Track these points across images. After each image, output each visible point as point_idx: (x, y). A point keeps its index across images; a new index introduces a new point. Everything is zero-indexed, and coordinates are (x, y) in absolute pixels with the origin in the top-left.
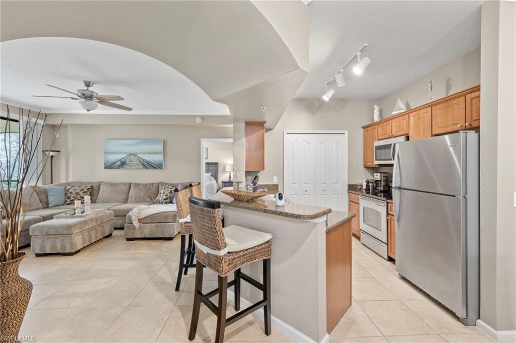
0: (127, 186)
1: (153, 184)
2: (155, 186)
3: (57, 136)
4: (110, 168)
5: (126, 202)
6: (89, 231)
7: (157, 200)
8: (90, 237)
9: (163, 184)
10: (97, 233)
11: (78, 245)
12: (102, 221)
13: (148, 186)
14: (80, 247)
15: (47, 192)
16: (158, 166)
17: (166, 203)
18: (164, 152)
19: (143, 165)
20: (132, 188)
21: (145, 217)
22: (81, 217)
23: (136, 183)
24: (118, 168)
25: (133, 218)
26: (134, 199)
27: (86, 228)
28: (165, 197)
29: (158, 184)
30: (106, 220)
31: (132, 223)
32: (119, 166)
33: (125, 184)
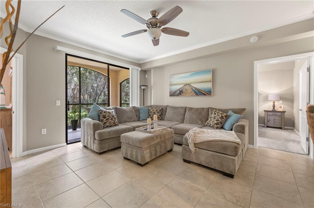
0: (184, 110)
1: (203, 109)
2: (205, 111)
3: (146, 77)
4: (173, 96)
5: (182, 122)
6: (155, 146)
7: (208, 123)
8: (156, 151)
9: (212, 109)
10: (161, 148)
11: (146, 158)
12: (165, 138)
13: (199, 110)
14: (148, 160)
15: (139, 111)
16: (208, 93)
17: (217, 128)
18: (213, 81)
19: (195, 92)
20: (187, 111)
21: (201, 143)
22: (150, 132)
23: (189, 108)
24: (178, 95)
25: (190, 141)
26: (189, 120)
27: (153, 143)
28: (216, 122)
29: (208, 109)
30: (168, 138)
31: (188, 146)
32: (178, 94)
33: (182, 108)
